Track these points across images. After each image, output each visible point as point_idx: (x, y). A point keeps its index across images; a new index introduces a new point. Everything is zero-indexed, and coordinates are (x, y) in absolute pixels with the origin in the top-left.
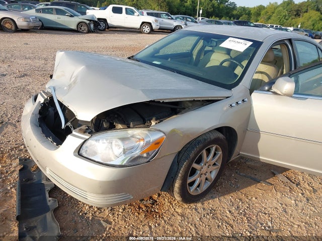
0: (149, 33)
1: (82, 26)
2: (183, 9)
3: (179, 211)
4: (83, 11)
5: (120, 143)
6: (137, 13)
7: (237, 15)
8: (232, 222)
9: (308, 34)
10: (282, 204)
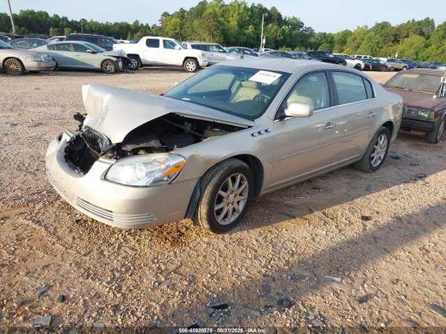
0: (194, 72)
1: (107, 65)
2: (243, 39)
3: (206, 240)
4: (109, 45)
5: (143, 167)
6: (178, 46)
7: (315, 43)
8: (256, 248)
9: (407, 65)
10: (311, 235)
